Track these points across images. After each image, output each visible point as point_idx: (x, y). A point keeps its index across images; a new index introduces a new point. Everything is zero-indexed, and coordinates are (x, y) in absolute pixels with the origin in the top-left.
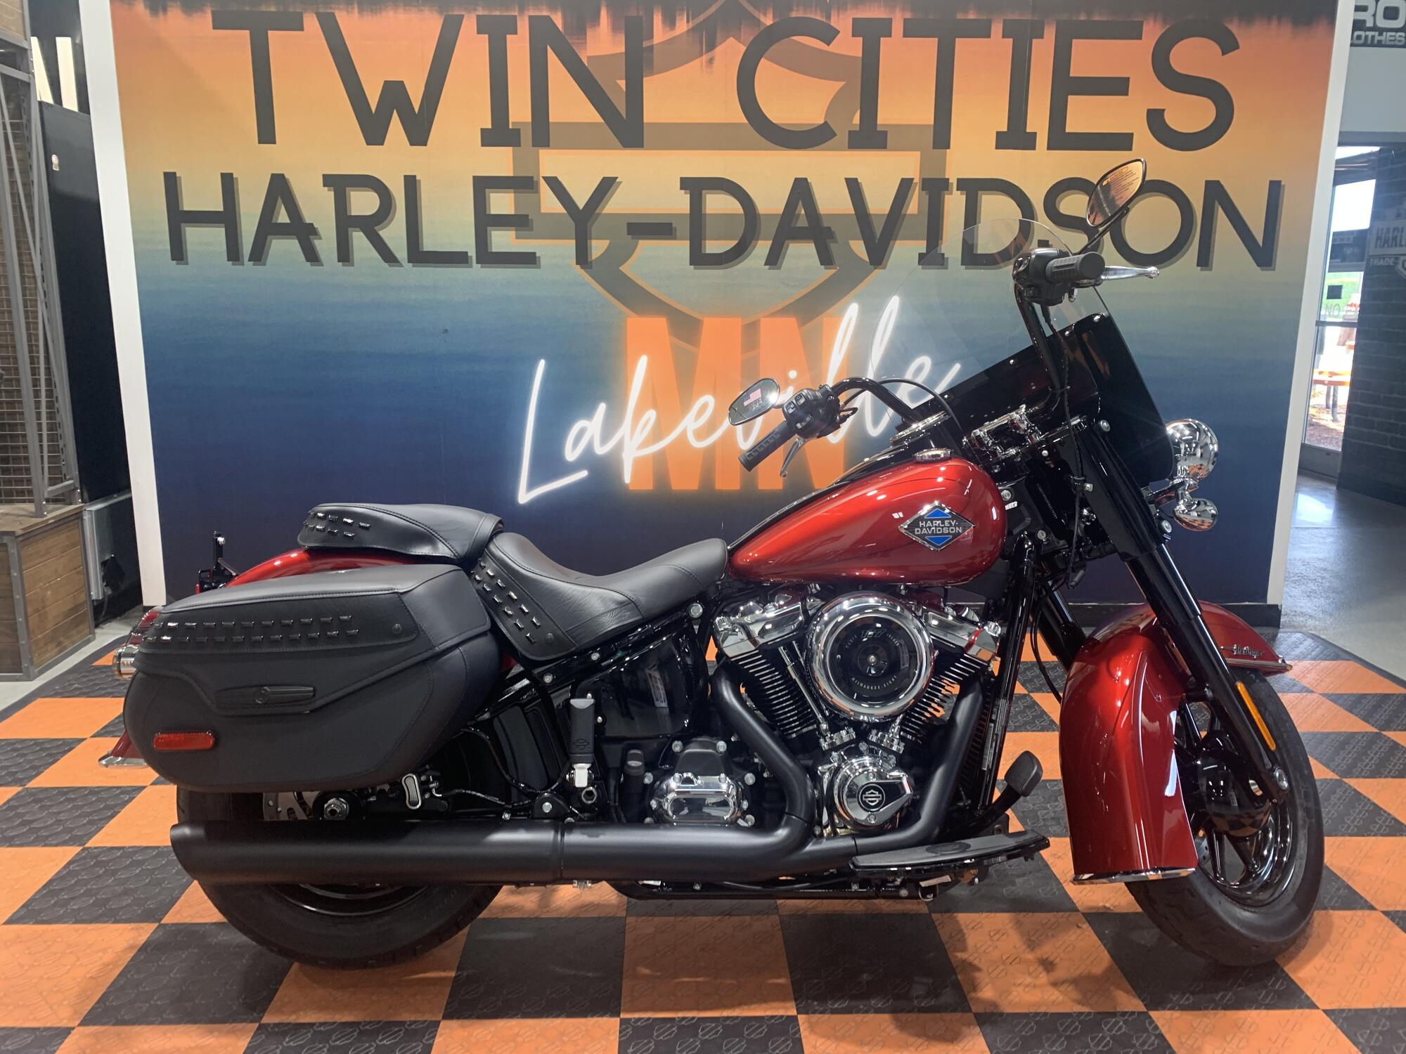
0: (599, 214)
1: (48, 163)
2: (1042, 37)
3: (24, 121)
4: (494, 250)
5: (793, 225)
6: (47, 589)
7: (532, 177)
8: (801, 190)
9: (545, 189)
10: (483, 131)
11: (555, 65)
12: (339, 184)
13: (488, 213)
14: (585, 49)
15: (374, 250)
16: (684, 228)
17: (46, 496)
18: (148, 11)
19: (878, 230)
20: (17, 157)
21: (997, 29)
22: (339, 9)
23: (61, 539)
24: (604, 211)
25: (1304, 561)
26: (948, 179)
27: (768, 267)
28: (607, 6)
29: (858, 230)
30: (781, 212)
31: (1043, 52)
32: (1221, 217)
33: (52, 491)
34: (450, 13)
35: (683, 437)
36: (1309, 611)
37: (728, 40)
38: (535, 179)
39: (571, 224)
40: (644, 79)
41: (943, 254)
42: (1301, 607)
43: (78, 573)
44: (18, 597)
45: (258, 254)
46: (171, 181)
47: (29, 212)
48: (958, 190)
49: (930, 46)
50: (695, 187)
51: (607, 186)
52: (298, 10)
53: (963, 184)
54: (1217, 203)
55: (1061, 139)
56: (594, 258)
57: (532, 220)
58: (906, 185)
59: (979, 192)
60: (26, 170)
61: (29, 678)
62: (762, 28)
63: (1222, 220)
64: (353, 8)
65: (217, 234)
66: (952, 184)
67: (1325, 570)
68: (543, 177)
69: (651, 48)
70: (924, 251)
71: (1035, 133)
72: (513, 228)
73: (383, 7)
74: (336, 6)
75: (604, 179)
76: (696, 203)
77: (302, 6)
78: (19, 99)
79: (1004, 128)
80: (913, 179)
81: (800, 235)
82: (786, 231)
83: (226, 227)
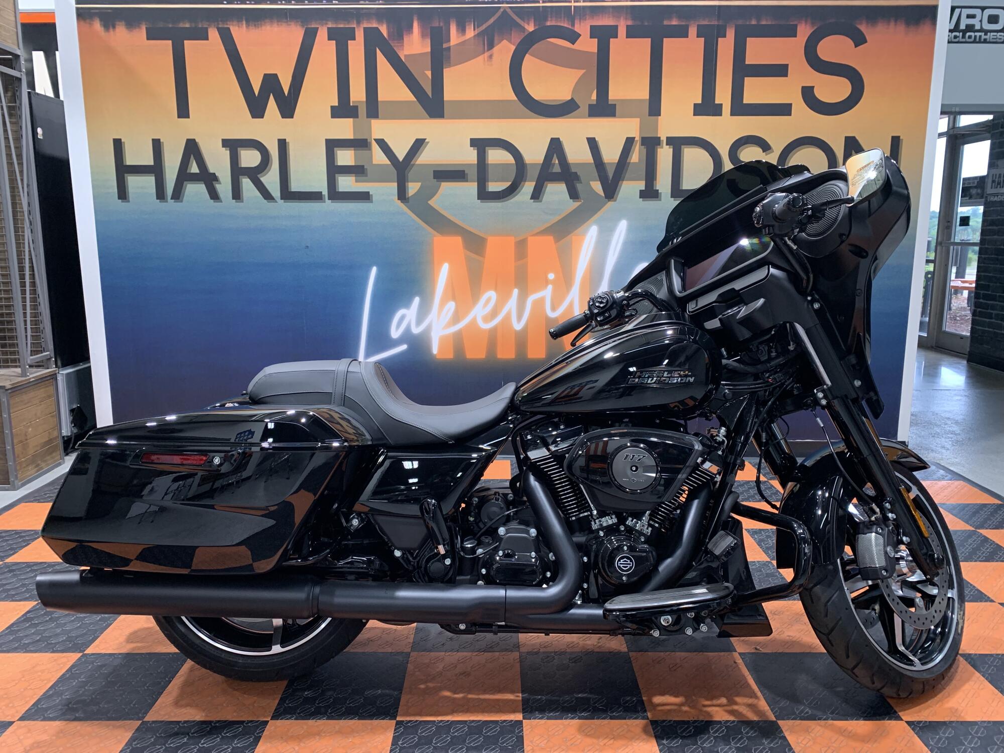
0: (414, 164)
1: (34, 133)
2: (725, 36)
3: (18, 104)
4: (341, 190)
5: (550, 171)
6: (29, 427)
7: (367, 140)
8: (555, 146)
9: (376, 148)
10: (332, 107)
11: (382, 61)
12: (233, 146)
13: (336, 164)
14: (403, 50)
15: (258, 191)
16: (473, 173)
17: (29, 362)
18: (103, 28)
19: (611, 175)
20: (11, 130)
21: (693, 31)
22: (233, 25)
23: (41, 393)
24: (417, 163)
25: (934, 413)
26: (660, 138)
27: (532, 200)
28: (418, 19)
29: (597, 174)
30: (542, 162)
31: (726, 47)
33: (32, 359)
34: (309, 26)
35: (474, 322)
37: (502, 43)
38: (369, 141)
39: (396, 172)
40: (444, 70)
41: (658, 190)
43: (52, 416)
44: (7, 432)
45: (178, 194)
46: (118, 145)
48: (667, 145)
49: (645, 44)
50: (481, 145)
51: (419, 144)
52: (205, 26)
53: (671, 141)
55: (740, 108)
56: (410, 195)
57: (367, 169)
58: (629, 142)
59: (682, 146)
60: (18, 139)
61: (14, 489)
62: (526, 34)
64: (242, 24)
65: (149, 181)
66: (663, 141)
67: (949, 419)
68: (375, 140)
69: (449, 48)
70: (644, 189)
71: (722, 104)
72: (354, 175)
73: (263, 23)
74: (231, 23)
75: (417, 140)
76: (482, 156)
77: (208, 23)
78: (14, 89)
79: (699, 101)
80: (635, 138)
81: (555, 178)
82: (546, 175)
83: (155, 176)
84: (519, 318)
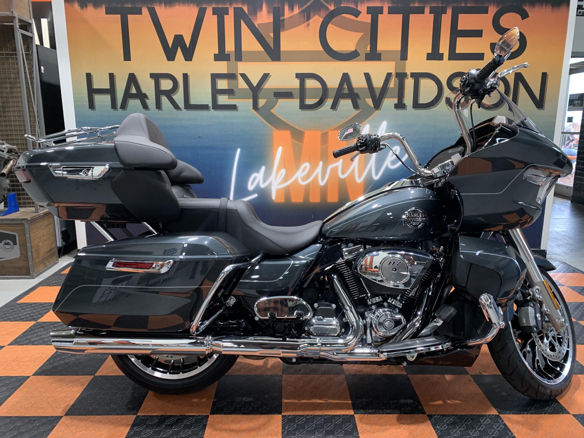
0: (262, 89)
1: (40, 69)
2: (446, 13)
3: (30, 52)
4: (220, 103)
5: (342, 92)
6: (40, 242)
7: (235, 74)
8: (346, 78)
9: (240, 79)
10: (215, 55)
11: (244, 26)
12: (156, 77)
14: (257, 21)
15: (171, 104)
16: (297, 94)
18: (79, 8)
19: (377, 94)
20: (28, 67)
21: (427, 10)
22: (156, 6)
23: (45, 222)
24: (264, 88)
25: (557, 233)
26: (406, 73)
27: (332, 110)
28: (266, 3)
29: (369, 94)
30: (337, 87)
31: (446, 19)
32: (521, 87)
34: (201, 7)
35: (296, 180)
36: (559, 252)
37: (315, 16)
38: (236, 74)
39: (252, 93)
40: (281, 33)
41: (405, 104)
42: (555, 251)
43: (52, 235)
44: (28, 245)
45: (124, 106)
46: (89, 76)
47: (32, 90)
48: (411, 77)
49: (399, 18)
50: (302, 77)
51: (265, 77)
52: (140, 6)
53: (413, 75)
54: (519, 82)
55: (454, 56)
56: (260, 107)
57: (235, 91)
58: (389, 75)
59: (420, 78)
60: (31, 73)
61: (33, 278)
62: (329, 11)
63: (522, 89)
64: (162, 5)
65: (107, 98)
66: (408, 75)
67: (566, 236)
68: (240, 74)
69: (284, 20)
70: (397, 103)
71: (443, 54)
72: (227, 95)
73: (174, 4)
74: (155, 4)
75: (264, 74)
76: (302, 84)
77: (141, 5)
78: (28, 44)
79: (431, 52)
80: (392, 73)
81: (345, 96)
82: (339, 95)
83: (111, 95)
84: (323, 179)
